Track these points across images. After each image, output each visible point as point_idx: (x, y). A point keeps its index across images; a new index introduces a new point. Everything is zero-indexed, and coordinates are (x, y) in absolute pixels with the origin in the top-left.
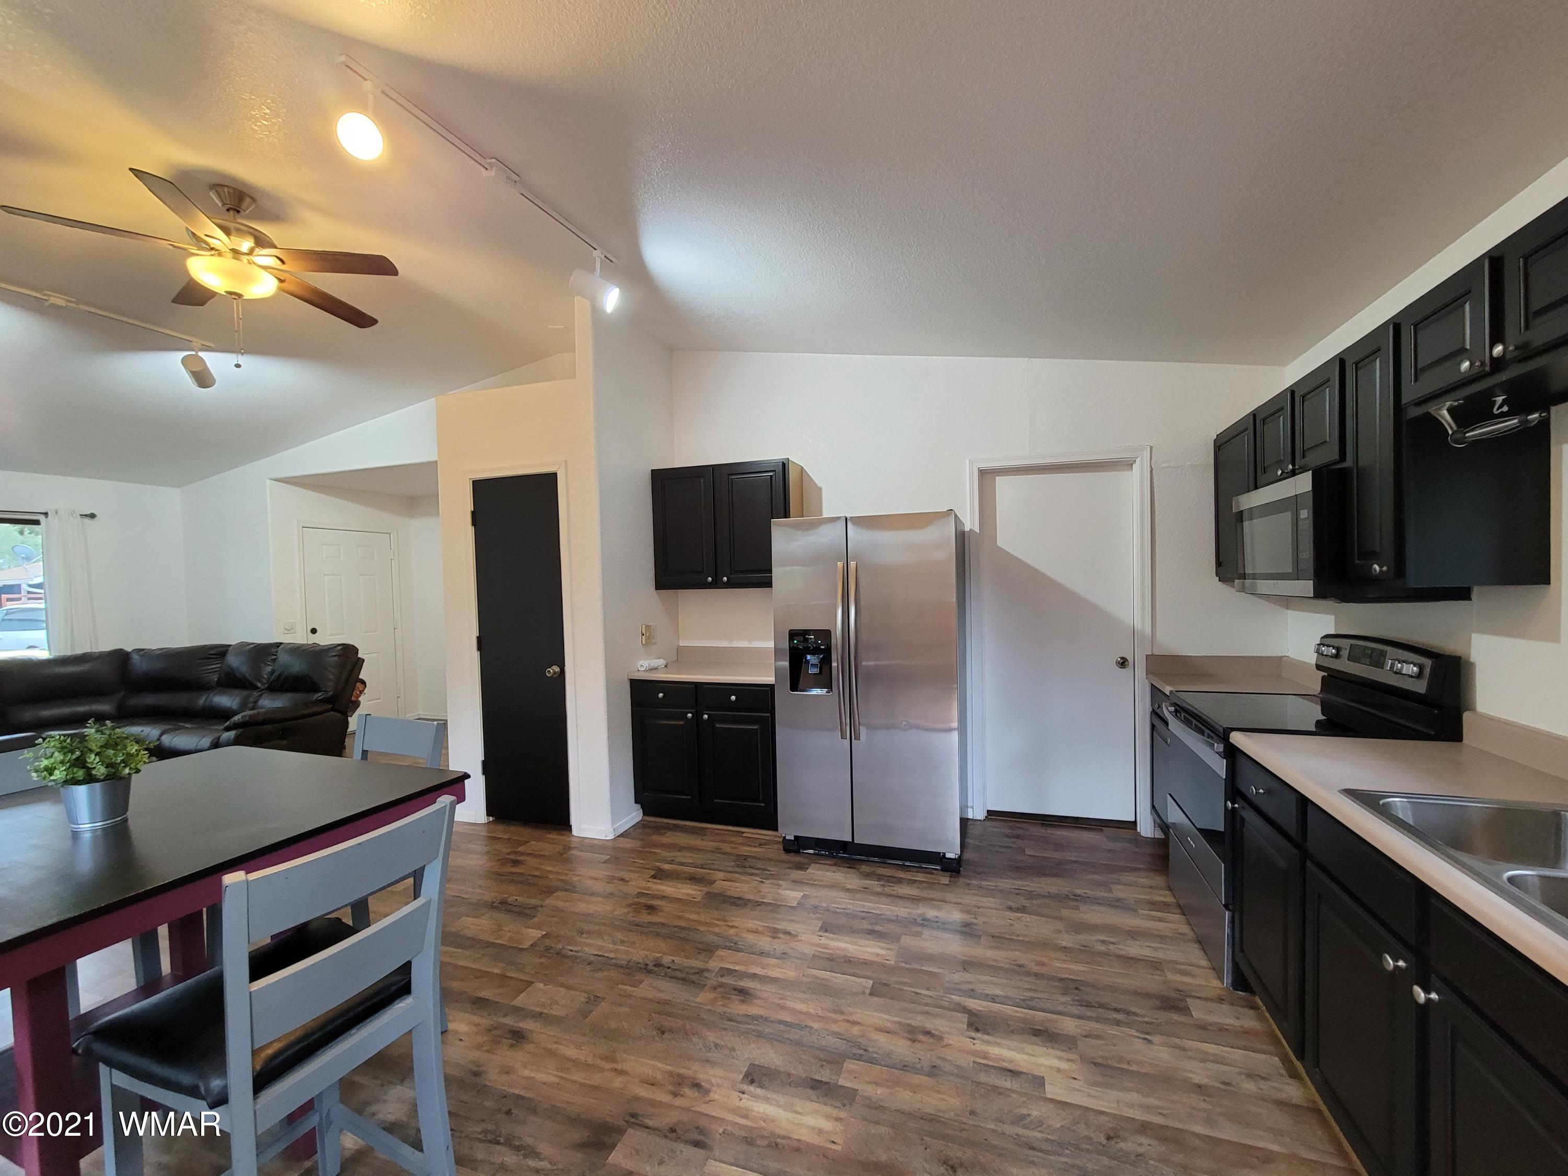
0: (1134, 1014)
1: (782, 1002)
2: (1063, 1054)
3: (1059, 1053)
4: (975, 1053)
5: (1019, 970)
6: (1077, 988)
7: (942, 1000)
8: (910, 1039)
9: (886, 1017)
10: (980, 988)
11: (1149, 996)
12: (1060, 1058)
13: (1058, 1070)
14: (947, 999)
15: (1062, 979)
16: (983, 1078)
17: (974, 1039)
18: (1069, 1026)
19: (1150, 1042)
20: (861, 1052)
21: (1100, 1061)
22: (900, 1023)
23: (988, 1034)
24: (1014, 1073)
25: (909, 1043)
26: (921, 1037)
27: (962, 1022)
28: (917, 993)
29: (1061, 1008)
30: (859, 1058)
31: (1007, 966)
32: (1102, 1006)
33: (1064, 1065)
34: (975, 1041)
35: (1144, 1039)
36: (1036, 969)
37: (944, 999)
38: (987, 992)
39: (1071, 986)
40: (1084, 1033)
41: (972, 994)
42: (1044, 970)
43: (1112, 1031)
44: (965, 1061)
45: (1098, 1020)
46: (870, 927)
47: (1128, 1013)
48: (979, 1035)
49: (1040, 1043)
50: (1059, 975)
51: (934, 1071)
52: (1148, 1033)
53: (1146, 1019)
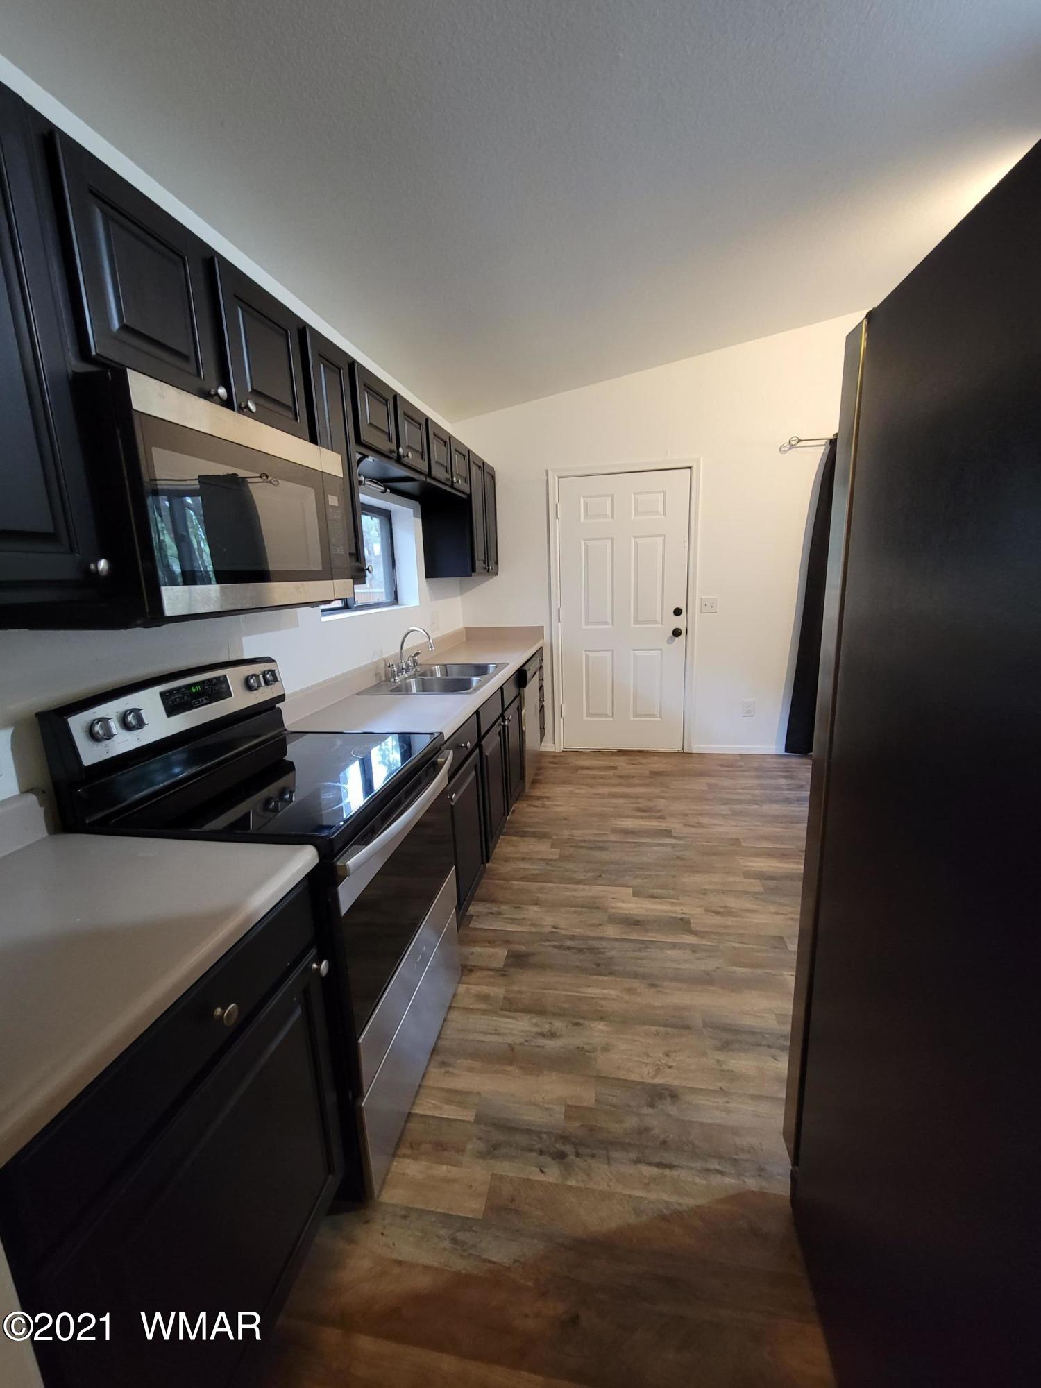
0: (555, 947)
3: (621, 911)
4: (680, 904)
5: (653, 981)
6: (598, 965)
10: (687, 955)
12: (620, 908)
13: (623, 902)
15: (611, 974)
16: (671, 892)
17: (683, 912)
18: (611, 931)
21: (594, 910)
22: (743, 918)
23: (672, 917)
24: (652, 897)
26: (722, 910)
27: (694, 922)
28: (742, 943)
29: (617, 944)
31: (666, 984)
32: (580, 950)
33: (619, 906)
35: (556, 930)
36: (636, 984)
37: (716, 940)
38: (681, 951)
40: (600, 927)
41: (694, 949)
43: (577, 931)
45: (587, 938)
47: (560, 947)
48: (679, 916)
50: (613, 978)
51: (704, 892)
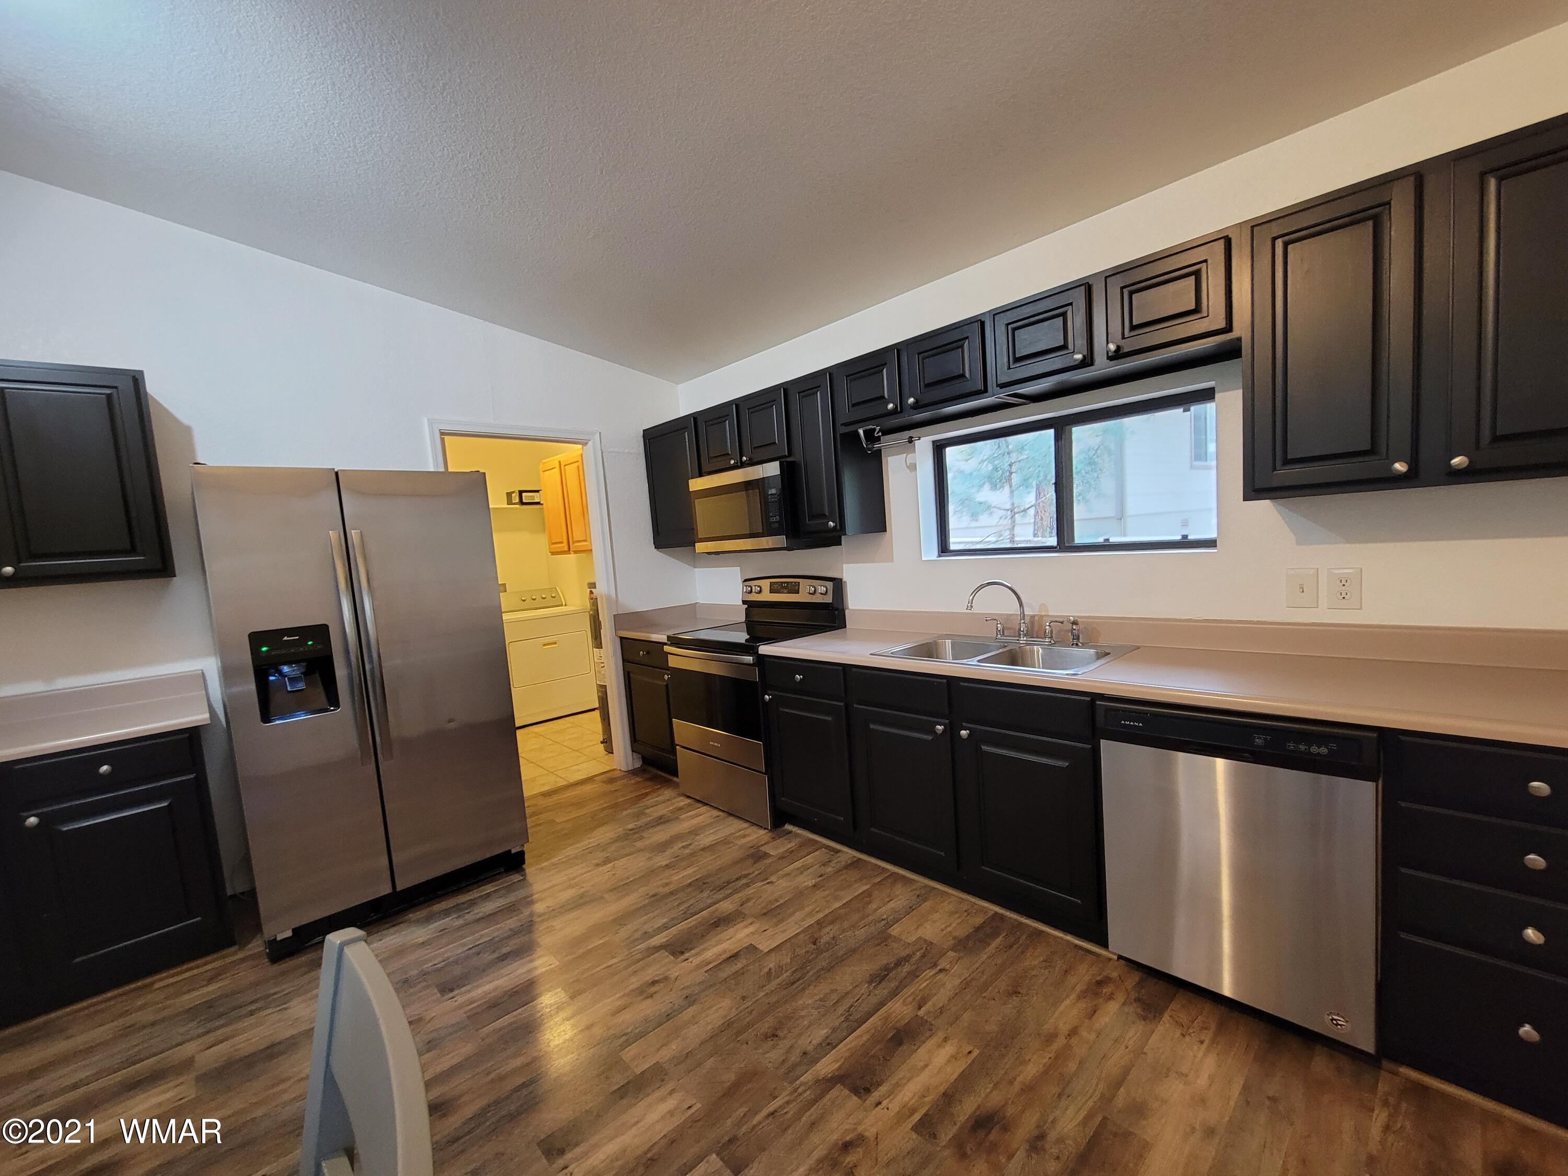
0: (749, 874)
1: (492, 1075)
2: (744, 923)
3: (741, 925)
4: (699, 967)
5: (656, 899)
6: (704, 883)
7: (634, 955)
8: (647, 998)
9: (608, 1001)
10: (648, 927)
11: (742, 860)
12: (746, 927)
13: (753, 933)
14: (636, 952)
15: (690, 884)
16: (723, 975)
17: (687, 960)
18: (727, 906)
19: (772, 883)
20: (624, 1038)
21: (765, 911)
22: (624, 995)
23: (692, 949)
24: (735, 956)
25: (649, 1001)
26: (653, 989)
27: (667, 957)
28: (609, 966)
29: (709, 901)
30: (628, 1043)
31: (647, 901)
32: (729, 883)
33: (751, 929)
34: (690, 960)
35: (768, 883)
36: (667, 890)
37: (633, 954)
38: (656, 926)
39: (700, 884)
40: (739, 903)
41: (647, 935)
42: (672, 888)
43: (750, 891)
44: (701, 976)
45: (736, 891)
46: (495, 955)
47: (745, 876)
48: (687, 955)
49: (726, 928)
50: (684, 884)
51: (690, 1000)
52: (767, 879)
53: (757, 873)
